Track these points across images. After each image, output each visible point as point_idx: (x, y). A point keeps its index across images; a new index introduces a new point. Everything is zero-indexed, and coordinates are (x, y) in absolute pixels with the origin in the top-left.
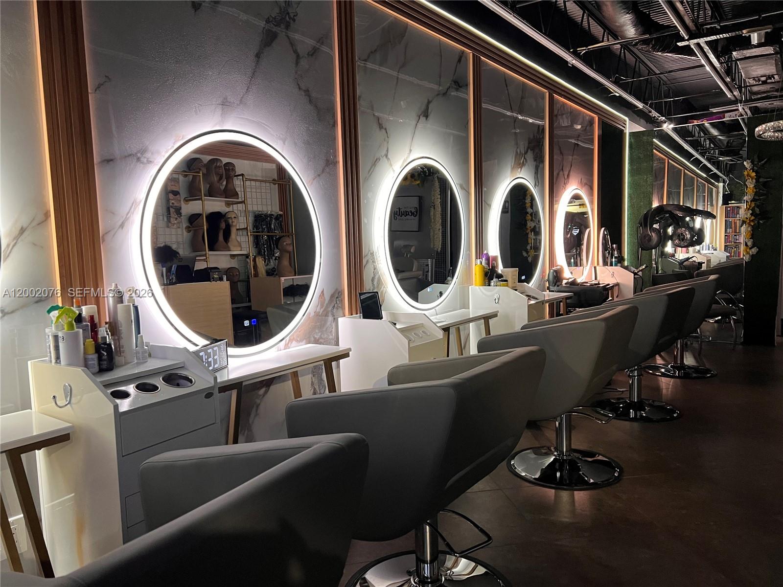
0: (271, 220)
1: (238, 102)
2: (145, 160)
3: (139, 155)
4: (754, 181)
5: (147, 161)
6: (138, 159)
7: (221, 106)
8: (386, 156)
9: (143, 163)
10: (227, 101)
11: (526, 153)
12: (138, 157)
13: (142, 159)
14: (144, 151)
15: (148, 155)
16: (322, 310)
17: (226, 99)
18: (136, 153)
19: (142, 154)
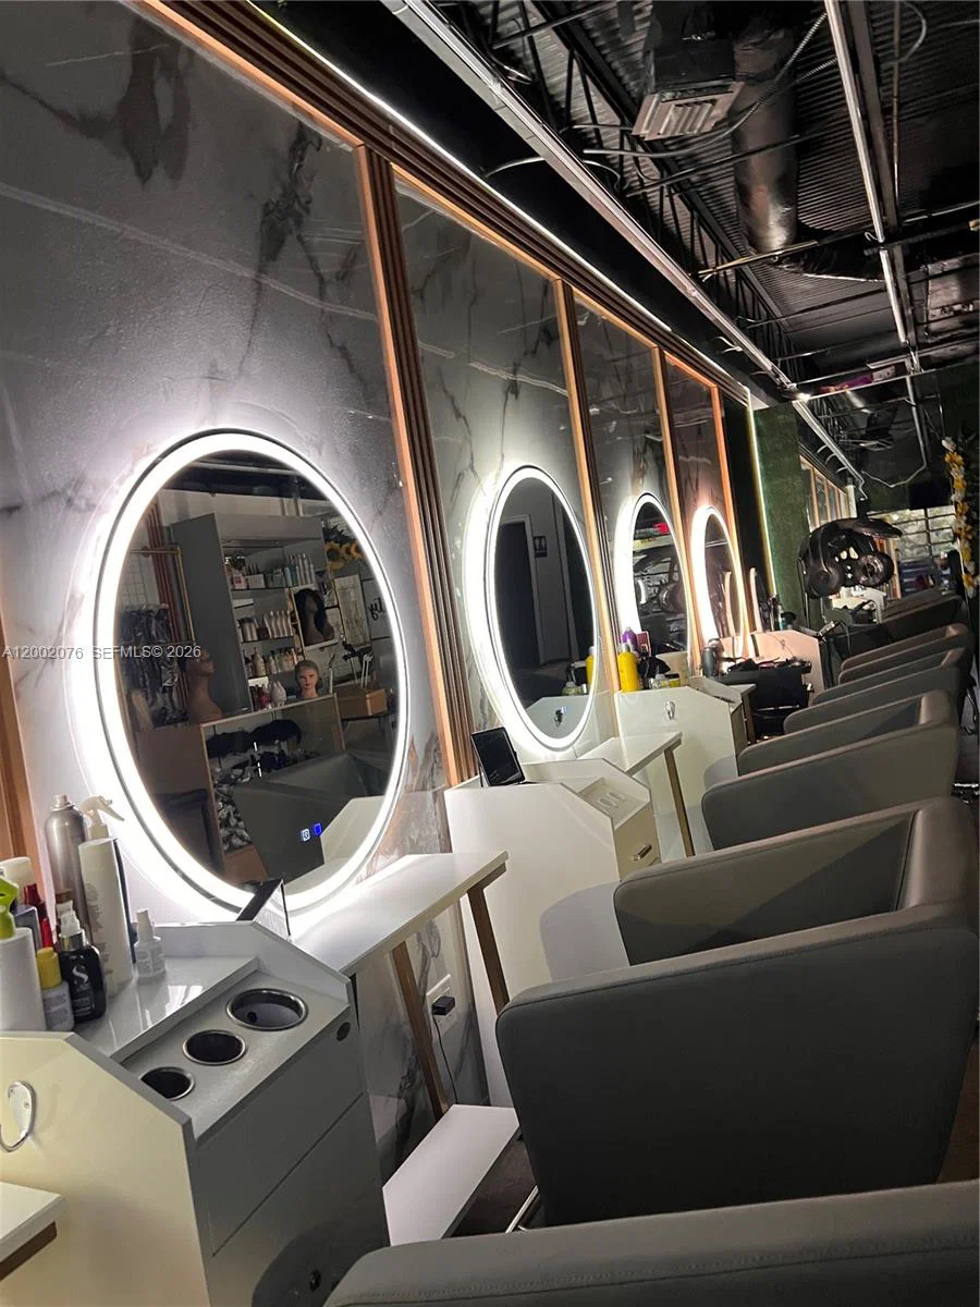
0: (149, 622)
1: (236, 372)
2: (83, 504)
3: (69, 492)
4: (963, 468)
5: (87, 505)
6: (70, 501)
7: (207, 380)
8: (472, 468)
9: (79, 510)
10: (217, 371)
11: (645, 451)
12: (70, 498)
13: (76, 502)
14: (78, 483)
15: (87, 491)
16: (416, 779)
17: (214, 365)
18: (64, 491)
19: (76, 490)
